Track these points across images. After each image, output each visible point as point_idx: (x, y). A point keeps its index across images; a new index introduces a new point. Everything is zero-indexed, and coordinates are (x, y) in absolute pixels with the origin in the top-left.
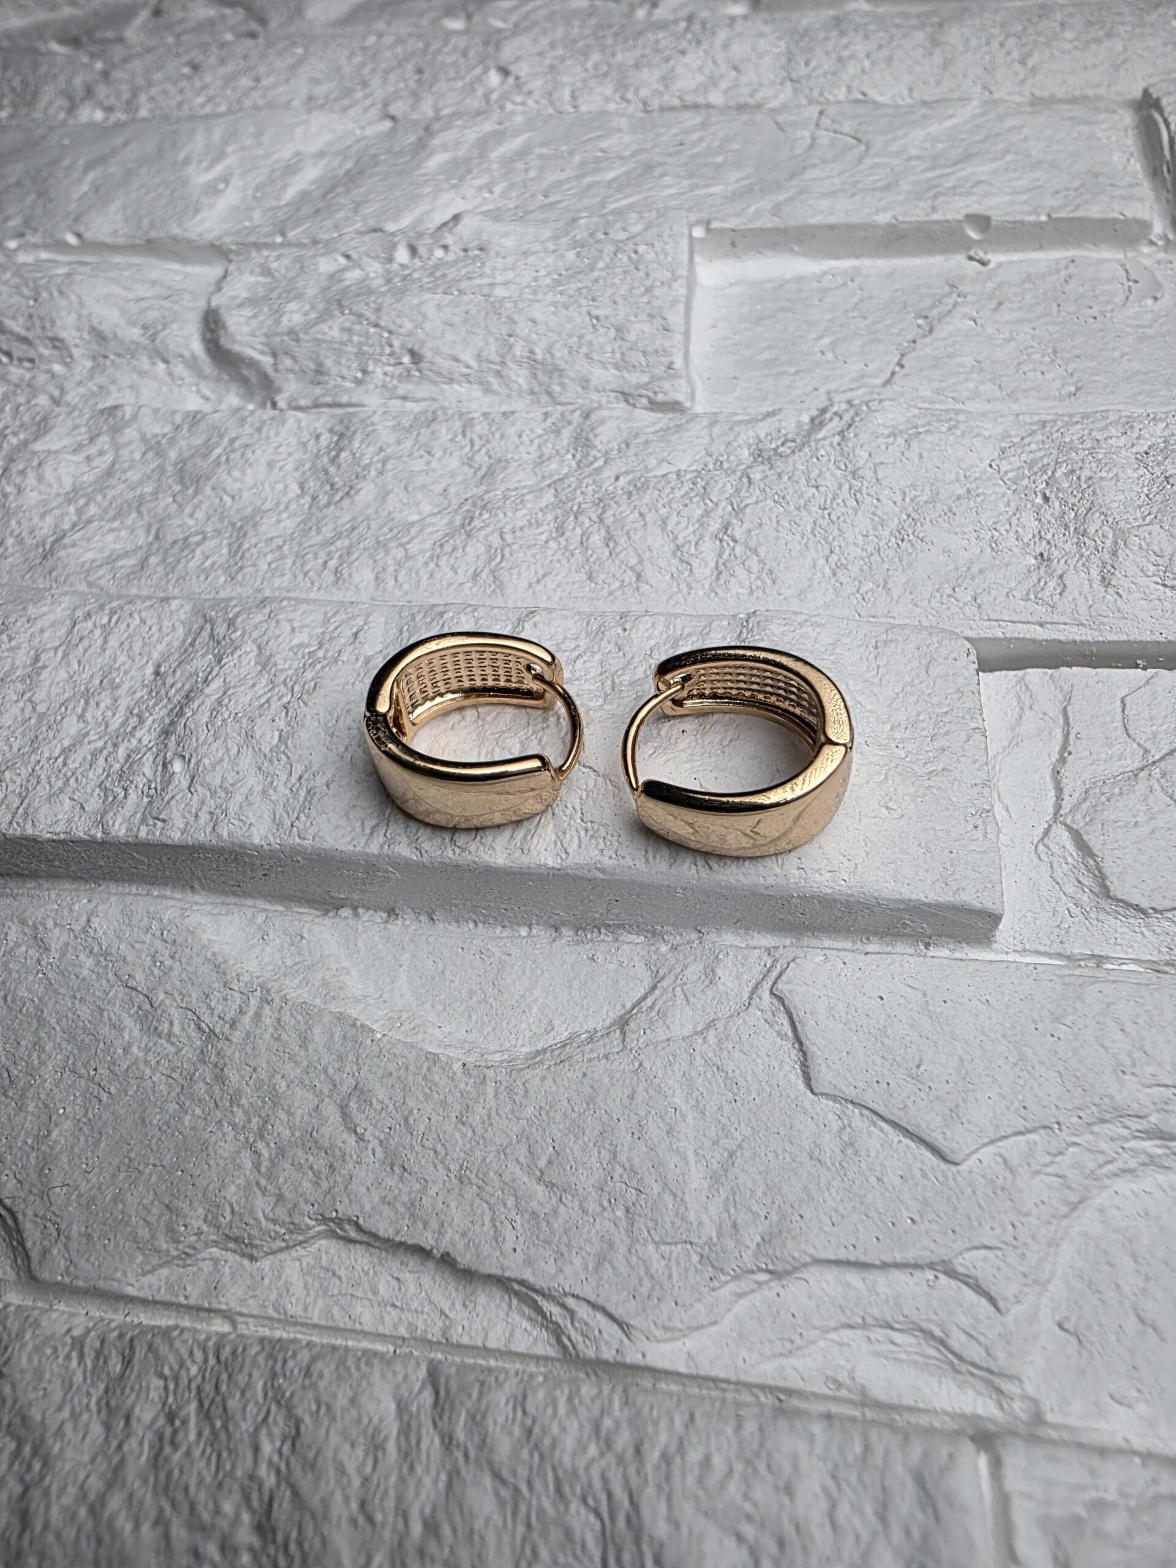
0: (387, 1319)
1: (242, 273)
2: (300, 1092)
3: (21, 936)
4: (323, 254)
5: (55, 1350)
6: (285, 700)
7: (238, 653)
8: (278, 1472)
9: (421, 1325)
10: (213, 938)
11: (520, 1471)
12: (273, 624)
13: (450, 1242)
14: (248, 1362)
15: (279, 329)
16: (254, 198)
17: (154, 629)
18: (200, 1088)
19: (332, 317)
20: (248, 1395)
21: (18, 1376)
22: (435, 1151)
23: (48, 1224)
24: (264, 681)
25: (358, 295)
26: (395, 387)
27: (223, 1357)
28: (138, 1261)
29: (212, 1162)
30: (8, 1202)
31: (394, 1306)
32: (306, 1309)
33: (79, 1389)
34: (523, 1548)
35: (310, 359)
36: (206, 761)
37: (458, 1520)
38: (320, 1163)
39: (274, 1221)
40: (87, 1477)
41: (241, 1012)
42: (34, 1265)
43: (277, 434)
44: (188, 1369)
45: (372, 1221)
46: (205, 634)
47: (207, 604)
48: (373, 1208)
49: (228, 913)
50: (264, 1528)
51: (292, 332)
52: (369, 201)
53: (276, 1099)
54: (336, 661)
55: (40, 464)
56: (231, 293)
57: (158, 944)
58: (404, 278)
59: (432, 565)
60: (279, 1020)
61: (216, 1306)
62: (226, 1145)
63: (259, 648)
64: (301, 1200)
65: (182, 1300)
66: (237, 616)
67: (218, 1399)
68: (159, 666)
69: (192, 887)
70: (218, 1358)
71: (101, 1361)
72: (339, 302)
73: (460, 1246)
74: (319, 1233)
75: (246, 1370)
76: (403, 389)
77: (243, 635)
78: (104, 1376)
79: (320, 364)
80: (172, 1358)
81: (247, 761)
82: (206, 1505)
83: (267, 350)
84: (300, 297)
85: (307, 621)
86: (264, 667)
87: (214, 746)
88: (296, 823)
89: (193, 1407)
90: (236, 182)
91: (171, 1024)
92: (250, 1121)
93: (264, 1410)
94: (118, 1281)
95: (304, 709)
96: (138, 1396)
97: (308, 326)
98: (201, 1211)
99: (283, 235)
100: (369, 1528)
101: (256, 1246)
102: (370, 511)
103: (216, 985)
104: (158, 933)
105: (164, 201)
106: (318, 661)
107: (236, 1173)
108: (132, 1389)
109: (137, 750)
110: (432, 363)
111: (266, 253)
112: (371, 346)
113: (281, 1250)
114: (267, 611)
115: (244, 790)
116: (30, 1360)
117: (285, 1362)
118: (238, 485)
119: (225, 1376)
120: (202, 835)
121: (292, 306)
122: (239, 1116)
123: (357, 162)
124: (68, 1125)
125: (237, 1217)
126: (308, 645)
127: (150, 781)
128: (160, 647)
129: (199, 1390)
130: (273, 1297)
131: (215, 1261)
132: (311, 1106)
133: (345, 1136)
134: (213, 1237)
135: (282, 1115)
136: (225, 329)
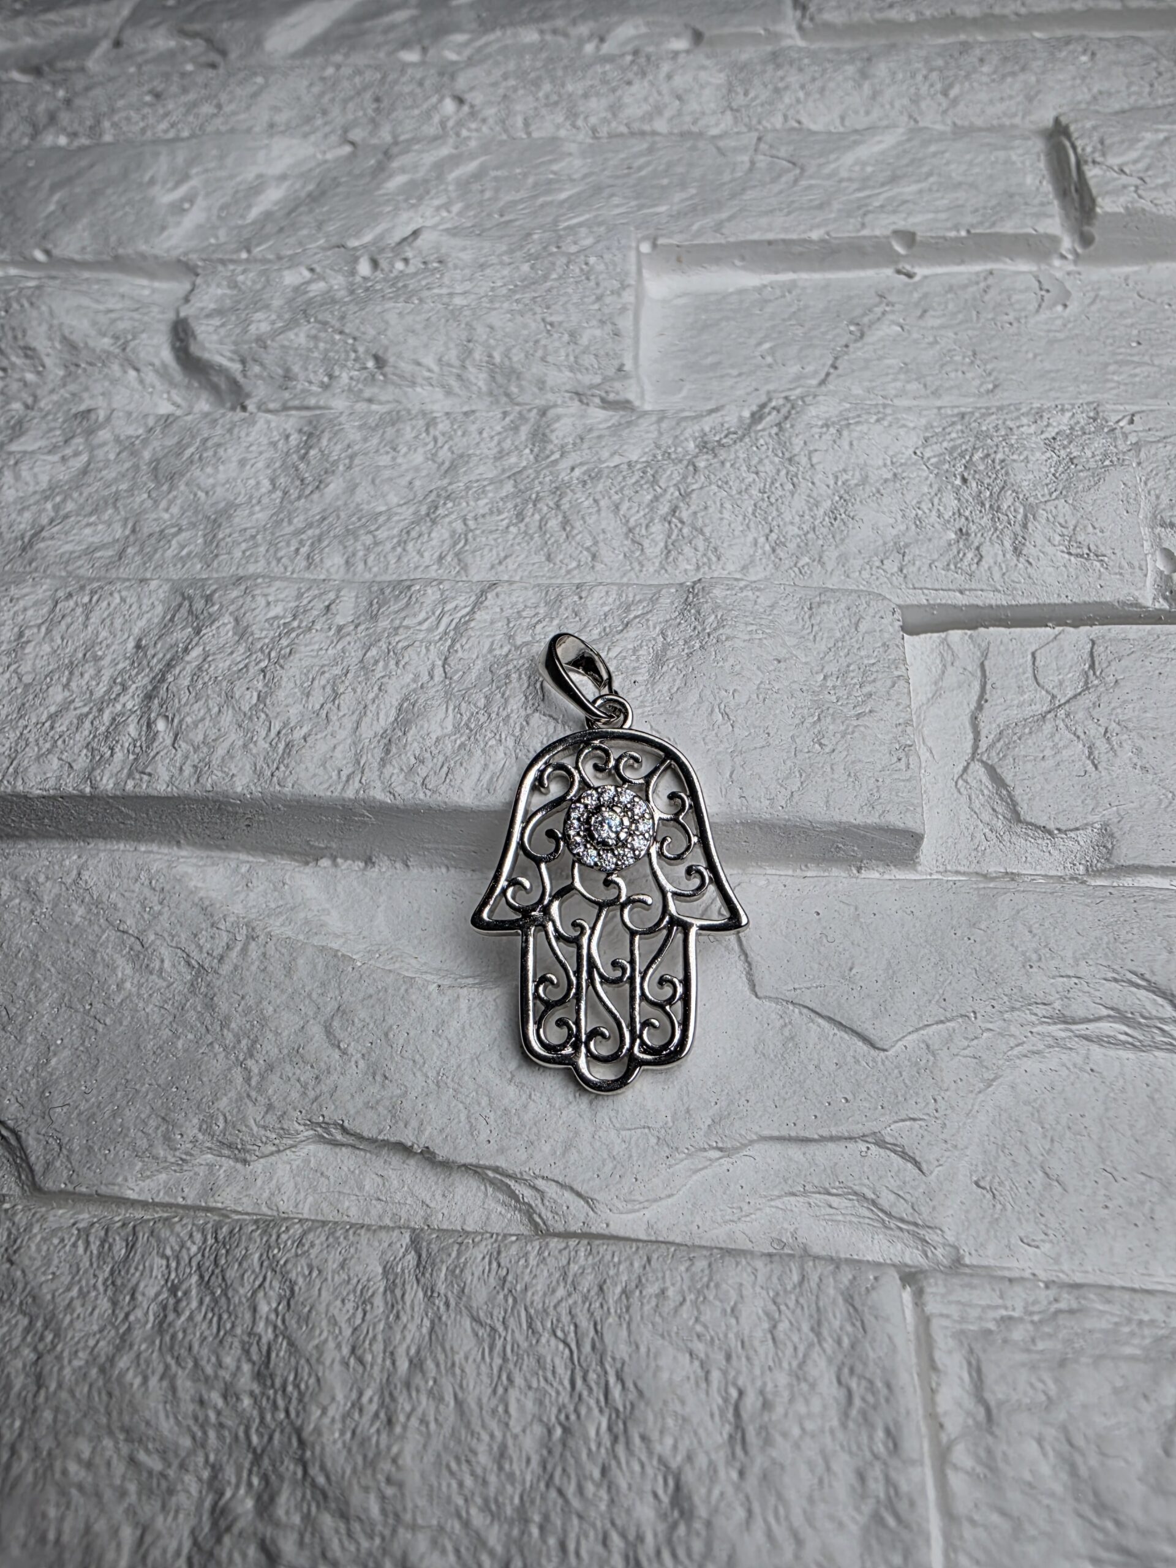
0: (374, 1212)
1: (209, 285)
2: (285, 1015)
3: (14, 890)
4: (289, 268)
5: (62, 1240)
6: (263, 665)
7: (217, 624)
8: (275, 1327)
9: (404, 1216)
10: (200, 885)
11: (495, 1313)
12: (249, 598)
13: (429, 1138)
14: (244, 1239)
15: (246, 337)
16: (219, 217)
17: (134, 608)
18: (192, 1016)
19: (298, 325)
20: (245, 1265)
21: (28, 1263)
22: (413, 1061)
23: (50, 1140)
24: (241, 649)
25: (322, 305)
26: (361, 391)
27: (220, 1237)
28: (138, 1168)
29: (205, 1079)
30: (11, 1123)
31: (379, 1199)
32: (296, 1206)
34: (499, 1377)
35: (278, 365)
36: (189, 720)
37: (441, 1357)
38: (307, 1075)
39: (265, 1128)
40: (98, 1342)
41: (228, 947)
42: (39, 1177)
43: (247, 435)
44: (188, 1249)
45: (357, 1123)
46: (184, 611)
47: (185, 584)
48: (358, 1112)
49: (213, 864)
50: (263, 1374)
51: (260, 340)
52: (330, 220)
53: (263, 1021)
54: (310, 629)
55: (17, 463)
56: (199, 305)
57: (147, 892)
58: (367, 289)
59: (399, 550)
60: (264, 954)
61: (212, 1204)
62: (218, 1064)
63: (236, 620)
64: (290, 1108)
65: (180, 1200)
66: (215, 591)
67: (217, 1271)
68: (140, 640)
69: (178, 842)
71: (107, 1246)
72: (305, 311)
73: (439, 1140)
74: (308, 1138)
75: (243, 1245)
76: (368, 393)
77: (220, 609)
78: (109, 1260)
79: (288, 370)
80: (172, 1240)
81: (227, 718)
82: (209, 1361)
83: (235, 357)
84: (267, 307)
85: (282, 596)
86: (241, 637)
87: (196, 707)
88: (276, 773)
89: (195, 1278)
90: (200, 202)
91: (162, 961)
92: (239, 1042)
93: (261, 1279)
94: (120, 1186)
95: (281, 672)
96: (142, 1275)
97: (275, 334)
98: (195, 1121)
99: (249, 251)
100: (360, 1369)
101: (248, 1151)
102: (340, 503)
103: (204, 926)
104: (147, 882)
105: (131, 219)
106: (293, 630)
107: (228, 1087)
108: (136, 1269)
109: (122, 714)
110: (395, 367)
111: (231, 267)
112: (337, 352)
113: (272, 1154)
114: (243, 587)
115: (226, 745)
116: (39, 1250)
117: (278, 1236)
118: (211, 481)
119: (223, 1252)
120: (187, 786)
121: (259, 315)
122: (229, 1037)
123: (318, 185)
124: (67, 1053)
125: (230, 1125)
126: (283, 617)
127: (135, 741)
128: (142, 623)
129: (199, 1267)
130: (266, 1195)
131: (211, 1166)
132: (297, 1027)
133: (330, 1051)
134: (209, 1145)
135: (270, 1036)
136: (194, 337)
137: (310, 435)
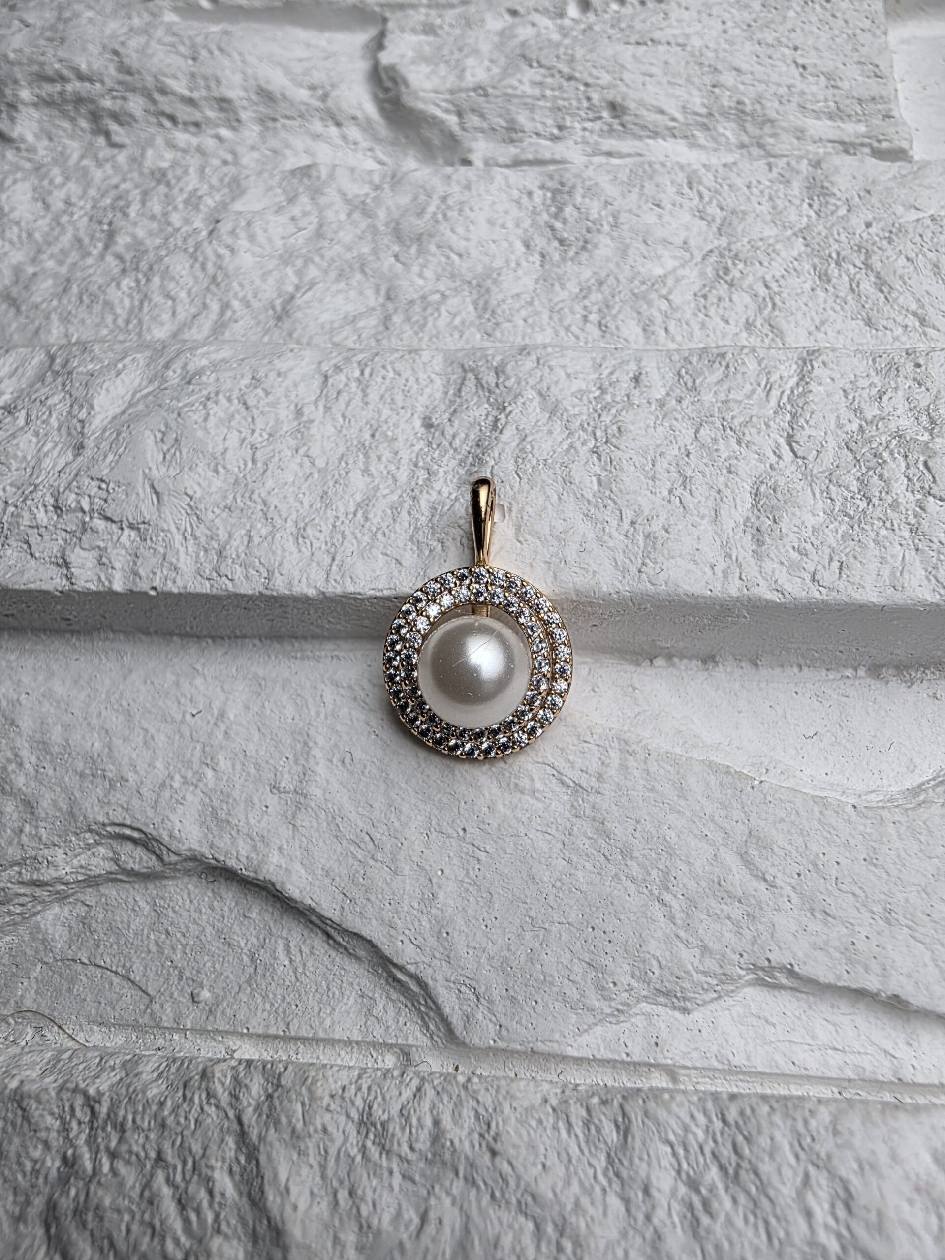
0: (830, 1062)
1: (402, 33)
2: (693, 842)
3: (338, 699)
4: (486, 11)
5: (540, 1122)
7: (520, 400)
12: (546, 370)
13: (899, 985)
14: (764, 1124)
15: (463, 85)
18: (584, 843)
19: (518, 69)
21: (512, 1151)
22: (854, 894)
23: (463, 989)
24: (559, 427)
26: (597, 143)
28: (573, 1021)
29: (622, 917)
30: (411, 968)
32: (748, 1058)
33: (579, 1160)
35: (500, 116)
36: (529, 509)
38: (737, 912)
39: (704, 973)
41: (604, 764)
42: (459, 1030)
44: (694, 1134)
45: (805, 966)
46: (470, 385)
47: (460, 355)
48: (806, 955)
51: (478, 88)
53: (670, 851)
55: (248, 224)
56: (397, 51)
59: (700, 316)
60: (647, 771)
61: (659, 1061)
63: (541, 394)
64: (728, 950)
65: (623, 1057)
66: (502, 362)
67: (745, 1164)
68: (429, 418)
70: (724, 1121)
71: (593, 1128)
72: (524, 56)
73: (908, 987)
74: (747, 981)
75: (765, 1132)
76: (606, 144)
77: (518, 383)
78: (602, 1146)
79: (512, 121)
80: (673, 1122)
81: (571, 507)
83: (451, 107)
85: (579, 368)
86: (553, 413)
87: (533, 494)
88: (644, 569)
89: (715, 1173)
91: (532, 780)
92: (648, 873)
93: (802, 1175)
94: (558, 1042)
95: (616, 453)
96: (649, 1164)
97: (495, 81)
98: (627, 967)
101: (689, 999)
107: (652, 927)
108: (641, 1159)
110: (636, 115)
113: (712, 1000)
114: (534, 357)
115: (577, 537)
117: (806, 1122)
119: (740, 1138)
122: (636, 869)
124: (452, 886)
125: (666, 972)
127: (467, 533)
131: (648, 1015)
133: (755, 884)
134: (645, 993)
135: (682, 866)
136: (406, 84)
137: (555, 192)
